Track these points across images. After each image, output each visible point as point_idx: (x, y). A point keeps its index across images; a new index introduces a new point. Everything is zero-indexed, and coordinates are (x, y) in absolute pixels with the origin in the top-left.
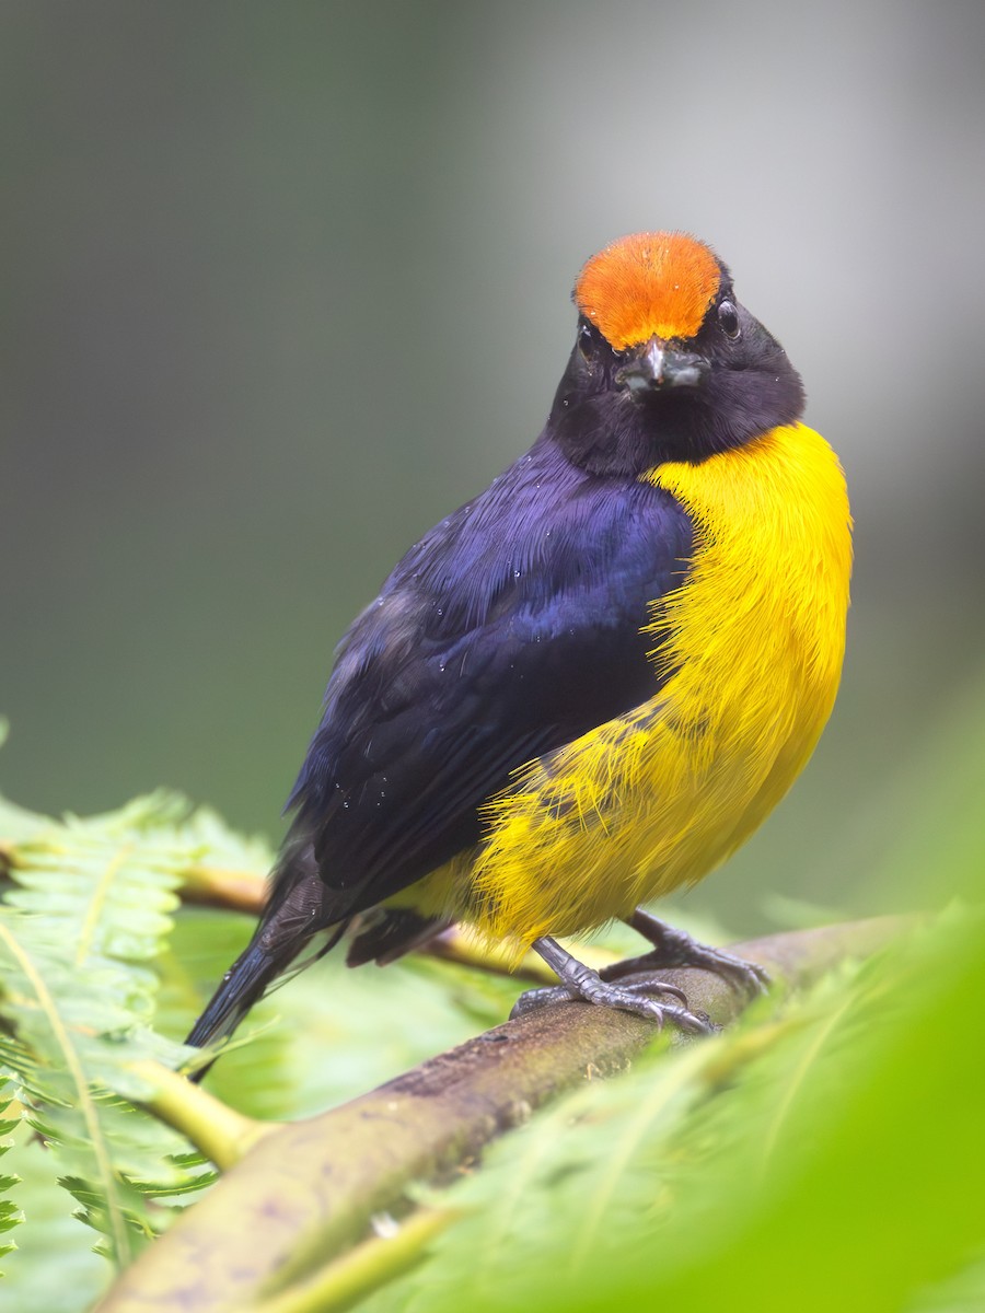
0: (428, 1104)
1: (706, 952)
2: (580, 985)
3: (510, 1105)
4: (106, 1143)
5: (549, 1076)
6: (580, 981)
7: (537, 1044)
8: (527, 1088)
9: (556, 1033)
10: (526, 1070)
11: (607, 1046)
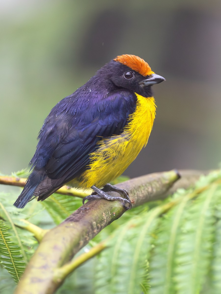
0: (77, 223)
1: (115, 188)
2: (104, 196)
3: (92, 223)
4: (19, 236)
5: (97, 216)
6: (104, 195)
7: (93, 209)
8: (94, 218)
9: (95, 207)
10: (93, 215)
11: (105, 209)
